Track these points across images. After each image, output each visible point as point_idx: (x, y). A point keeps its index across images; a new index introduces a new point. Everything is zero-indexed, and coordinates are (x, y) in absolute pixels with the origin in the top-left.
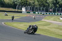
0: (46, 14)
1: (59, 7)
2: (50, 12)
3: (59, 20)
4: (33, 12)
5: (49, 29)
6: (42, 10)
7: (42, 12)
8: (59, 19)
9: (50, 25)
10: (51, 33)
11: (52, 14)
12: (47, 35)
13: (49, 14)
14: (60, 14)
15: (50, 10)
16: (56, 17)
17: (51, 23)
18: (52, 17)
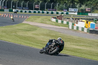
0: (30, 12)
1: (49, 2)
2: (36, 9)
3: (50, 22)
4: (8, 10)
5: (34, 36)
6: (23, 6)
7: (23, 9)
8: (50, 20)
9: (36, 29)
10: (37, 43)
11: (39, 12)
12: (31, 46)
13: (35, 12)
14: (51, 12)
15: (36, 6)
16: (45, 17)
17: (38, 27)
18: (39, 18)
